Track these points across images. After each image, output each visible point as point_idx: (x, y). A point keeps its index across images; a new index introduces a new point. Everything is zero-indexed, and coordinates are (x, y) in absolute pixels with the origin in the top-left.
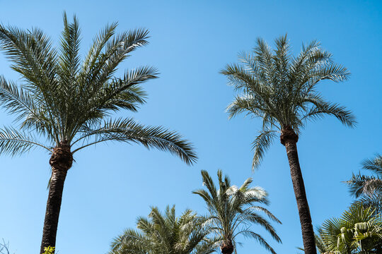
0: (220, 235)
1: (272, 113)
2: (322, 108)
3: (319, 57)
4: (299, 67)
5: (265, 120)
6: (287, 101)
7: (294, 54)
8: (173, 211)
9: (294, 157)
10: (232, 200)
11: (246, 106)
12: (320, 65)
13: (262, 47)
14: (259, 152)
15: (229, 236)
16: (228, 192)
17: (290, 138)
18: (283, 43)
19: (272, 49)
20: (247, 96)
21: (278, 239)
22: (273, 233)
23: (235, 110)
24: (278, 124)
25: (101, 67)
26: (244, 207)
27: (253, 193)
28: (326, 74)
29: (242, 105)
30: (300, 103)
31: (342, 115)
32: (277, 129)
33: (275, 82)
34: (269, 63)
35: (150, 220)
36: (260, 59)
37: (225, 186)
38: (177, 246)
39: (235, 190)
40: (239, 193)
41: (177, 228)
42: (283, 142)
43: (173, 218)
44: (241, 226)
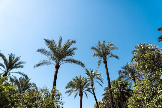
0: (91, 82)
1: (101, 56)
2: (112, 55)
3: (112, 45)
4: (107, 47)
5: (100, 58)
6: (105, 54)
7: (106, 44)
8: (80, 77)
9: (106, 66)
10: (93, 75)
11: (96, 55)
12: (112, 46)
13: (100, 43)
14: (99, 65)
15: (92, 82)
16: (92, 73)
17: (105, 62)
18: (105, 42)
19: (102, 43)
20: (96, 53)
21: (103, 83)
22: (102, 82)
23: (94, 56)
24: (103, 58)
25: (66, 47)
26: (96, 76)
27: (98, 73)
28: (113, 48)
29: (95, 55)
30: (108, 54)
31: (117, 57)
32: (102, 60)
33: (102, 50)
34: (101, 46)
35: (75, 79)
36: (99, 45)
37: (92, 72)
38: (81, 84)
39: (94, 72)
40: (94, 73)
41: (81, 80)
42: (104, 63)
43: (80, 78)
44: (95, 80)
